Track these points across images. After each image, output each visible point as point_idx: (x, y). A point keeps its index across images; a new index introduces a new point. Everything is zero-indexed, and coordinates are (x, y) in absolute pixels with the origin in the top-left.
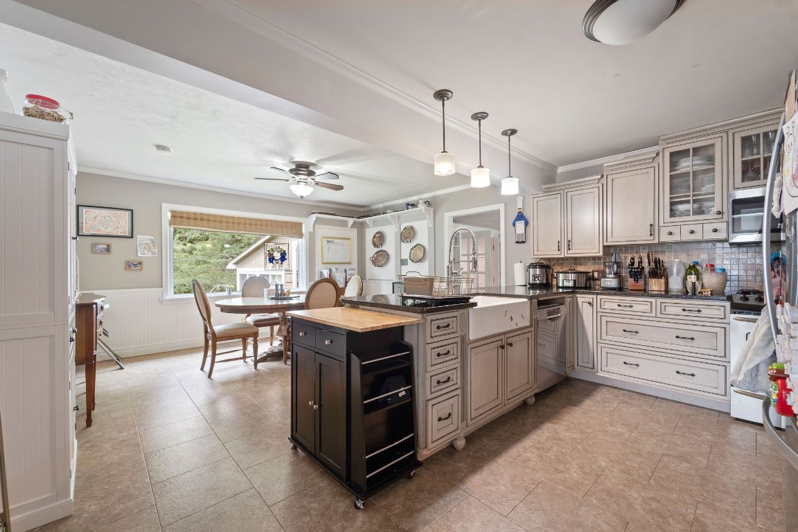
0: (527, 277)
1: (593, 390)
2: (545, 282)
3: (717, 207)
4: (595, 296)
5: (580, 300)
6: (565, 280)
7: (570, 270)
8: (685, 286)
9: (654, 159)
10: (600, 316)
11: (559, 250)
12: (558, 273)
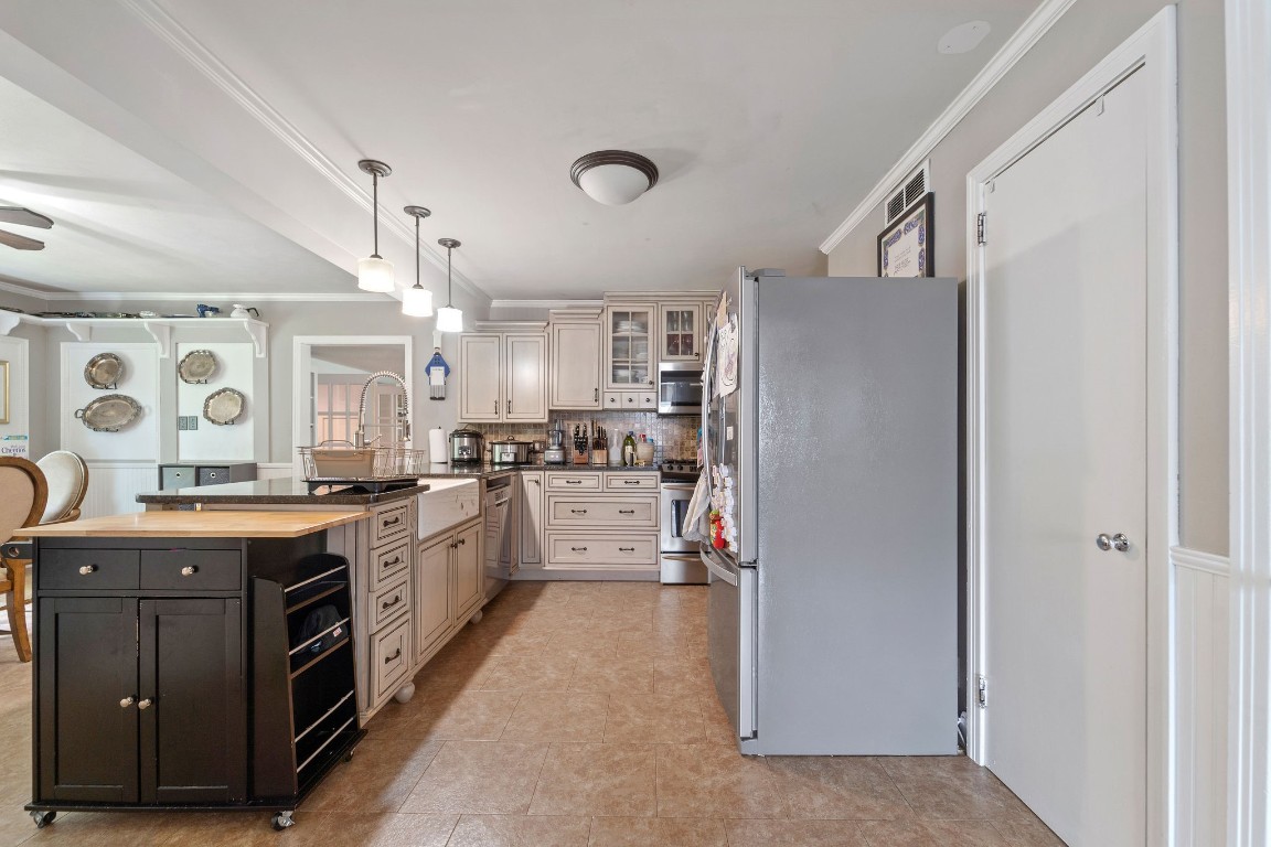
0: (450, 450)
1: (541, 589)
2: (475, 456)
3: (649, 378)
4: (541, 473)
5: (525, 479)
6: (502, 453)
7: (508, 440)
8: (624, 458)
9: (599, 315)
10: (548, 495)
11: (495, 412)
12: (492, 444)
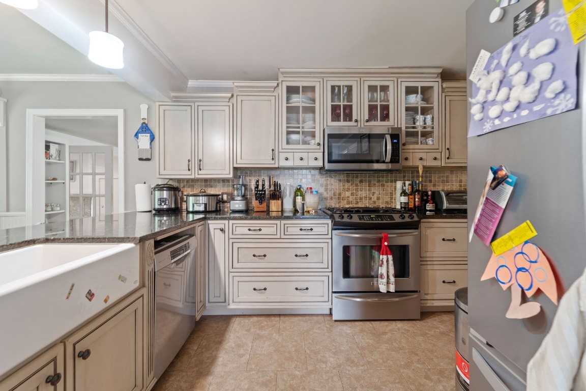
0: (152, 201)
2: (173, 206)
3: (316, 141)
4: (226, 222)
5: (212, 227)
6: (195, 203)
7: (200, 192)
9: (275, 88)
10: (232, 242)
11: (189, 170)
12: (188, 196)
